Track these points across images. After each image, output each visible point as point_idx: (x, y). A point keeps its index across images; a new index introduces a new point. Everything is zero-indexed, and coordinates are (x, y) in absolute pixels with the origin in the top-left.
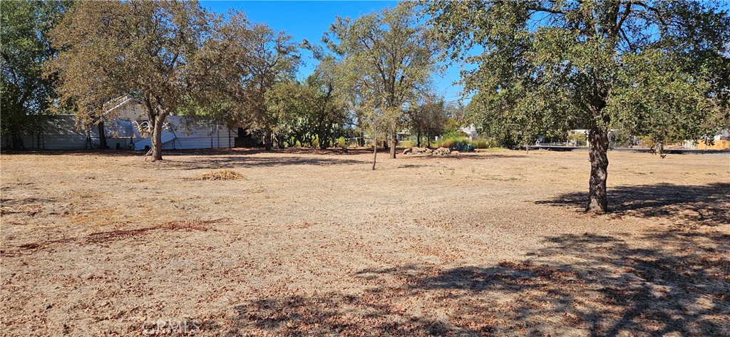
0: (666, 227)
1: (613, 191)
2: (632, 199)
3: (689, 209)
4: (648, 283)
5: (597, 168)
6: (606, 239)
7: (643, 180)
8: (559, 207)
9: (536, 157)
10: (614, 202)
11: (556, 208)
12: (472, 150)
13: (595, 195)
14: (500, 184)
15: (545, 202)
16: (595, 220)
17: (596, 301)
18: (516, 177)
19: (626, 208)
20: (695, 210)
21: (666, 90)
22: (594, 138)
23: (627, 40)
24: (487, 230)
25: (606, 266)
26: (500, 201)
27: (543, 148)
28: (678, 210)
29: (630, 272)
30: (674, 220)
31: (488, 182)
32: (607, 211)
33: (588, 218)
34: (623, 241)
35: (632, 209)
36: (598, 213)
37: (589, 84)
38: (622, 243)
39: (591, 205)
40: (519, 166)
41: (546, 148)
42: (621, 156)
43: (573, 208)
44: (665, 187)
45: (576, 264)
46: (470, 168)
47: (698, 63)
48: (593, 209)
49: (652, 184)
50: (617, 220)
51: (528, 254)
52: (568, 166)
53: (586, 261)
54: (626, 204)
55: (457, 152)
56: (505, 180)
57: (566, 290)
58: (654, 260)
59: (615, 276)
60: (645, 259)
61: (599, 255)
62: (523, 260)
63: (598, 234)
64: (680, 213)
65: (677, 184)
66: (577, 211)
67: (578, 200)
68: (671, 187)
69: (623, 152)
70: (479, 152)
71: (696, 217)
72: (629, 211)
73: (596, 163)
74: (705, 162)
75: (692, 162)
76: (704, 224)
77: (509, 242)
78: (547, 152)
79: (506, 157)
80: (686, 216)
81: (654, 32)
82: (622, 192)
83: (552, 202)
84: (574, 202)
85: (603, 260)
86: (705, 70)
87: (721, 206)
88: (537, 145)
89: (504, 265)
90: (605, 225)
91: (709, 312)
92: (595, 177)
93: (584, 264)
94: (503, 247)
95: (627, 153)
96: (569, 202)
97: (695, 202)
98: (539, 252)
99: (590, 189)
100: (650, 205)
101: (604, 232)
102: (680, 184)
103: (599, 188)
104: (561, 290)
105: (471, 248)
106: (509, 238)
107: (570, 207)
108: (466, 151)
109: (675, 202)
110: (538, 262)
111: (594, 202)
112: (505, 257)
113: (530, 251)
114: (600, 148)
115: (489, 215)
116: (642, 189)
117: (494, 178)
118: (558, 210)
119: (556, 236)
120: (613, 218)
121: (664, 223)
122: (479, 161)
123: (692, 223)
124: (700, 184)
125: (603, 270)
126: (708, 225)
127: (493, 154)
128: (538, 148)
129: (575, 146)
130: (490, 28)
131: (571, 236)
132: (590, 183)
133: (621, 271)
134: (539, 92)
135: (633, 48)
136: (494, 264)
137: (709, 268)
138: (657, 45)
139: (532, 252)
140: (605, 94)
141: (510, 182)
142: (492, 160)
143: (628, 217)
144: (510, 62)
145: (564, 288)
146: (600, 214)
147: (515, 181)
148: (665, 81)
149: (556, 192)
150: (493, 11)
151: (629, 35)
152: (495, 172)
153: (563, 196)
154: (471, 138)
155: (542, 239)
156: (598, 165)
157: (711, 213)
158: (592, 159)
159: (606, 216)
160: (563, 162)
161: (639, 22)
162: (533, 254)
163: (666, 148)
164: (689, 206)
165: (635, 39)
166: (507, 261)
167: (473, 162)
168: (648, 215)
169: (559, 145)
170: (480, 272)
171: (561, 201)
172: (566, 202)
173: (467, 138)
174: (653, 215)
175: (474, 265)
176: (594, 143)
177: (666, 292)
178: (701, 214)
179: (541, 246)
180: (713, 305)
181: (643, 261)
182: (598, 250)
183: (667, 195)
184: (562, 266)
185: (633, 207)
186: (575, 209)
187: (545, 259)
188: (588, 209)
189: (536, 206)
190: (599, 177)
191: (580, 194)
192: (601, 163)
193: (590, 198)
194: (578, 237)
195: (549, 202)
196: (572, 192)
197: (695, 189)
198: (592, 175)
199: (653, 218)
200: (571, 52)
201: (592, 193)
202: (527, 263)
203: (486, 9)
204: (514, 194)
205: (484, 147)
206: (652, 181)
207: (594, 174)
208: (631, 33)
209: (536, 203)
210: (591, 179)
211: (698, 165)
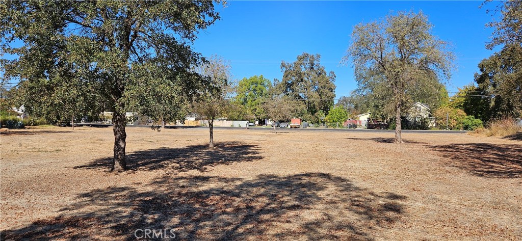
0: (160, 176)
1: (132, 155)
2: (144, 159)
3: (175, 162)
4: (145, 215)
5: (119, 140)
6: (123, 189)
7: (152, 146)
8: (92, 169)
9: (80, 132)
10: (132, 162)
11: (90, 170)
12: (22, 127)
13: (118, 158)
14: (46, 154)
15: (81, 167)
16: (117, 177)
17: (108, 236)
18: (60, 148)
19: (138, 165)
20: (178, 163)
21: (158, 89)
22: (116, 119)
23: (137, 54)
24: (27, 195)
25: (120, 209)
26: (43, 169)
27: (86, 125)
28: (168, 164)
29: (135, 209)
30: (166, 171)
31: (34, 154)
32: (126, 168)
33: (113, 176)
34: (134, 188)
35: (143, 166)
36: (120, 171)
37: (111, 81)
38: (133, 190)
39: (115, 166)
40: (64, 140)
41: (89, 125)
42: (141, 131)
43: (103, 169)
44: (164, 149)
45: (99, 211)
46: (18, 143)
47: (176, 74)
48: (116, 169)
49: (157, 148)
50: (132, 174)
51: (61, 210)
52: (104, 138)
53: (106, 207)
54: (140, 163)
55: (6, 129)
56: (50, 152)
57: (87, 233)
58: (151, 198)
59: (124, 214)
60: (146, 199)
61: (116, 202)
62: (56, 216)
63: (118, 186)
64: (170, 165)
65: (171, 147)
66: (105, 171)
67: (106, 163)
68: (167, 150)
69: (142, 128)
70: (29, 128)
71: (178, 167)
72: (141, 167)
73: (118, 136)
74: (187, 134)
75: (180, 134)
76: (182, 171)
77: (45, 203)
78: (89, 128)
79: (54, 132)
80: (173, 167)
81: (152, 52)
82: (138, 155)
83: (87, 166)
84: (105, 165)
85: (119, 205)
86: (179, 79)
87: (191, 159)
88: (82, 123)
89: (37, 223)
90: (124, 179)
91: (176, 226)
92: (117, 146)
93: (104, 210)
94: (39, 208)
95: (145, 129)
96: (101, 165)
97: (179, 158)
98: (71, 207)
99: (115, 154)
100: (154, 162)
101: (123, 185)
102: (172, 147)
103: (120, 153)
104: (83, 233)
105: (7, 214)
106: (46, 199)
107: (100, 169)
108: (15, 129)
109: (168, 159)
110: (68, 215)
111: (117, 164)
112: (40, 216)
113: (63, 208)
114: (120, 126)
115: (29, 182)
116: (150, 152)
117: (40, 150)
118: (91, 171)
119: (87, 192)
120: (130, 174)
121: (161, 172)
122: (28, 137)
123: (175, 171)
124: (183, 147)
125: (117, 212)
126: (184, 171)
127: (42, 130)
128: (82, 125)
129: (111, 124)
130: (28, 28)
131: (99, 190)
132: (114, 150)
133: (129, 210)
134: (72, 84)
135: (140, 60)
136: (27, 224)
137: (181, 198)
138: (154, 61)
139: (65, 207)
140: (123, 89)
141: (55, 153)
142: (40, 136)
143: (139, 172)
144: (48, 58)
145: (85, 231)
146: (121, 172)
147: (59, 152)
148: (157, 84)
149: (91, 158)
150: (31, 14)
151: (138, 51)
152: (42, 146)
153: (97, 161)
154: (22, 117)
155: (75, 196)
156: (119, 137)
157: (186, 164)
158: (116, 134)
159: (125, 173)
160: (100, 135)
161: (143, 44)
162: (65, 209)
163: (167, 125)
164: (175, 161)
165: (142, 55)
166: (41, 219)
167: (22, 138)
168: (152, 169)
169: (99, 123)
170: (13, 233)
171: (94, 165)
172: (99, 165)
173: (18, 117)
174: (154, 168)
175: (7, 229)
176: (117, 122)
177: (154, 219)
178: (180, 165)
179: (73, 202)
180: (180, 221)
181: (144, 200)
182: (115, 198)
183: (164, 155)
184: (87, 214)
185: (143, 165)
186: (104, 170)
187: (75, 211)
188: (113, 169)
189: (74, 170)
190: (120, 146)
191: (109, 159)
192: (121, 136)
193: (114, 160)
194: (103, 191)
195: (85, 166)
196: (103, 157)
197: (180, 150)
198: (115, 145)
199: (154, 170)
200: (96, 56)
201: (116, 157)
202: (58, 219)
203: (26, 12)
204: (57, 163)
205: (36, 124)
206: (156, 146)
207: (117, 143)
208: (139, 50)
209: (75, 168)
210: (115, 147)
211: (183, 135)
